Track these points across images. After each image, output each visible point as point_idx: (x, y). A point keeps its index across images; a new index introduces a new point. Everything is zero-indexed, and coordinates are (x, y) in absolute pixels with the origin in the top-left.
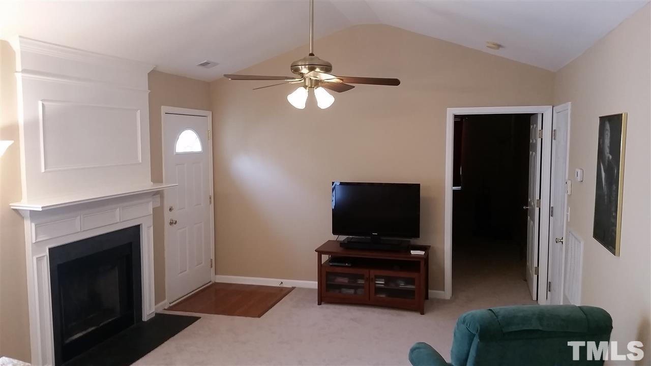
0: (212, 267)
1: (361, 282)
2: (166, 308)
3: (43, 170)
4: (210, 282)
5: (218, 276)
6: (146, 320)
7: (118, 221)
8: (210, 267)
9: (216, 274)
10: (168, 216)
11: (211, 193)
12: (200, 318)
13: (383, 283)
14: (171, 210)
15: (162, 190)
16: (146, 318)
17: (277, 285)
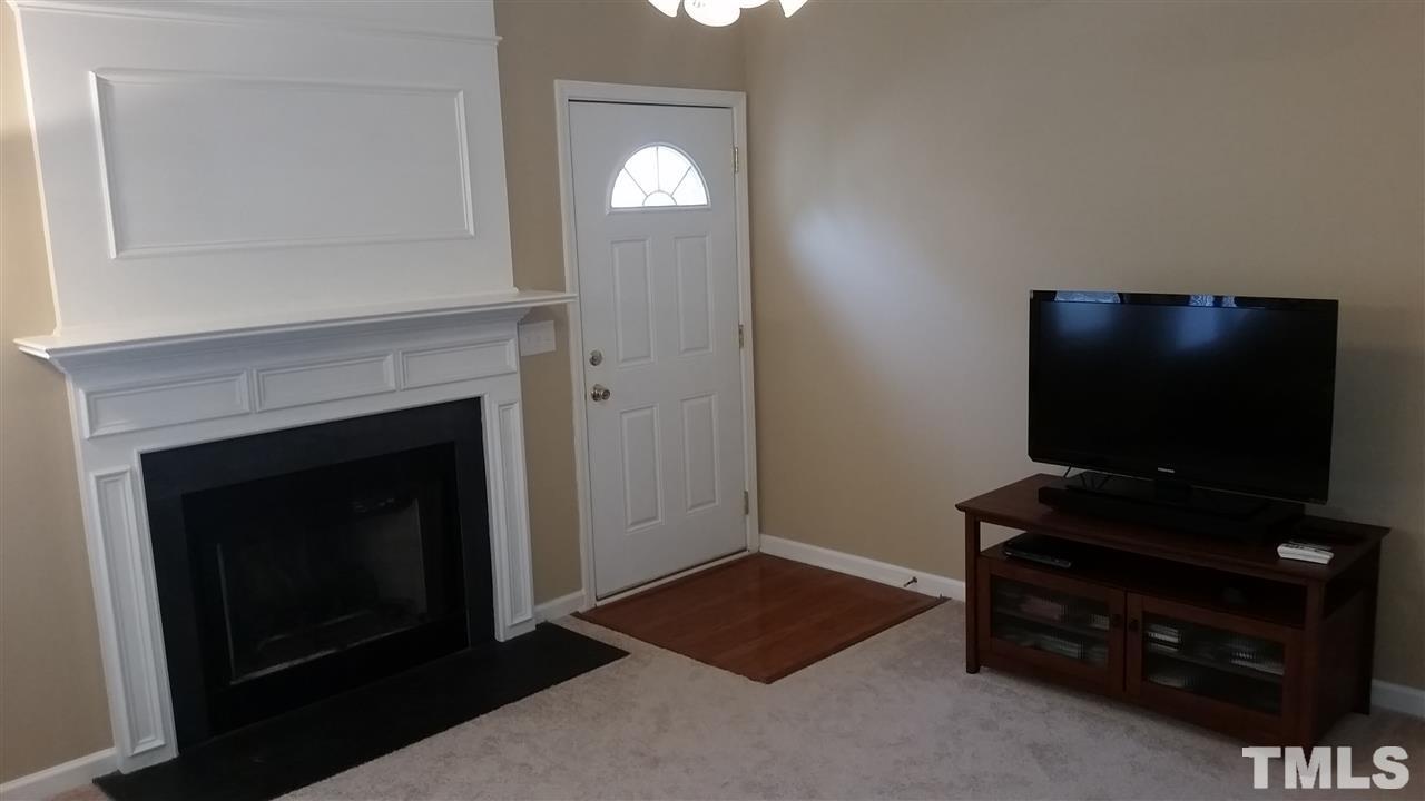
0: (747, 511)
1: (1102, 623)
2: (582, 609)
3: (113, 255)
4: (745, 550)
5: (766, 538)
6: (502, 640)
7: (392, 385)
8: (743, 511)
9: (761, 530)
10: (582, 379)
11: (746, 318)
12: (626, 654)
13: (1175, 640)
14: (595, 361)
15: (565, 305)
16: (502, 635)
17: (898, 583)
